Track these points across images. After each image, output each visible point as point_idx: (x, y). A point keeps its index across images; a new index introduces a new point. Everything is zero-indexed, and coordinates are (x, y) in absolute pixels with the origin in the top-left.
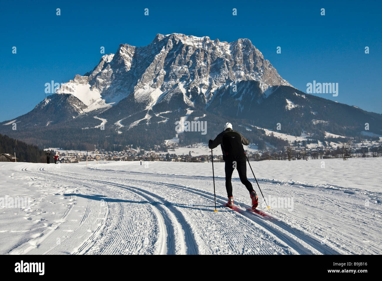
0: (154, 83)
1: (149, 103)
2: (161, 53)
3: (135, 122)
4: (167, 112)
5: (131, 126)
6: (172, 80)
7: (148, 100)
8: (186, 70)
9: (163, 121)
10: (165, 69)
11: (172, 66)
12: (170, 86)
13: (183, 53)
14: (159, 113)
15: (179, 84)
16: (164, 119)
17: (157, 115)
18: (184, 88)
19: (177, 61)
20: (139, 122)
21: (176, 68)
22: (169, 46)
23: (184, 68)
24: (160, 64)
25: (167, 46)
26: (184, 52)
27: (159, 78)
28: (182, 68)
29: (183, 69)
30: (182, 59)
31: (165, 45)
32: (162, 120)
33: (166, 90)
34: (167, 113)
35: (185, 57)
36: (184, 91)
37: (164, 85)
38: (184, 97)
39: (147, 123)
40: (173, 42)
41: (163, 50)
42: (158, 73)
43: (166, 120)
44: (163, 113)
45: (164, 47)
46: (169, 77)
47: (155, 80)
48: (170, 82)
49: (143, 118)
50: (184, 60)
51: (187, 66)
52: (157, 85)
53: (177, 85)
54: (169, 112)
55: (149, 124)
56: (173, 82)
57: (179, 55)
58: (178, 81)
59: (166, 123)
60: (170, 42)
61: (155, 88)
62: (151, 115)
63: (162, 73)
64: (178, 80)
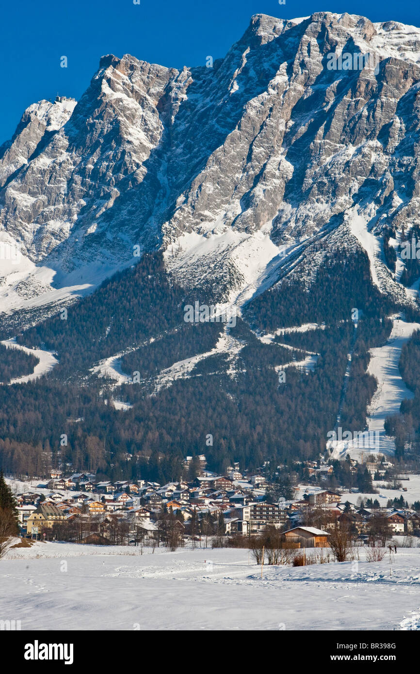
0: (244, 210)
1: (225, 289)
2: (271, 90)
3: (176, 366)
4: (304, 328)
5: (164, 380)
6: (318, 201)
7: (222, 277)
8: (379, 158)
9: (296, 364)
10: (290, 157)
11: (319, 141)
12: (311, 223)
13: (362, 89)
14: (272, 329)
15: (346, 217)
16: (300, 357)
17: (267, 339)
18: (370, 230)
19: (337, 125)
20: (196, 365)
21: (335, 151)
22: (303, 65)
23: (366, 150)
24: (266, 137)
25: (297, 62)
26: (367, 86)
27: (264, 191)
28: (359, 151)
29: (364, 156)
30: (360, 116)
31: (289, 57)
32: (291, 360)
33: (292, 242)
34: (307, 333)
35: (372, 108)
36: (370, 245)
37: (284, 220)
38: (373, 269)
39: (231, 372)
40: (321, 46)
41: (280, 79)
42: (257, 171)
43: (308, 360)
44: (290, 330)
45: (284, 66)
46: (305, 187)
47: (247, 201)
48: (309, 206)
49: (210, 350)
50: (368, 118)
51: (379, 144)
52: (257, 219)
53: (338, 219)
54: (313, 326)
55: (240, 375)
56: (322, 208)
57: (347, 98)
58: (342, 205)
59: (310, 373)
60: (309, 46)
61: (247, 230)
62: (239, 339)
63: (277, 173)
64: (343, 198)
